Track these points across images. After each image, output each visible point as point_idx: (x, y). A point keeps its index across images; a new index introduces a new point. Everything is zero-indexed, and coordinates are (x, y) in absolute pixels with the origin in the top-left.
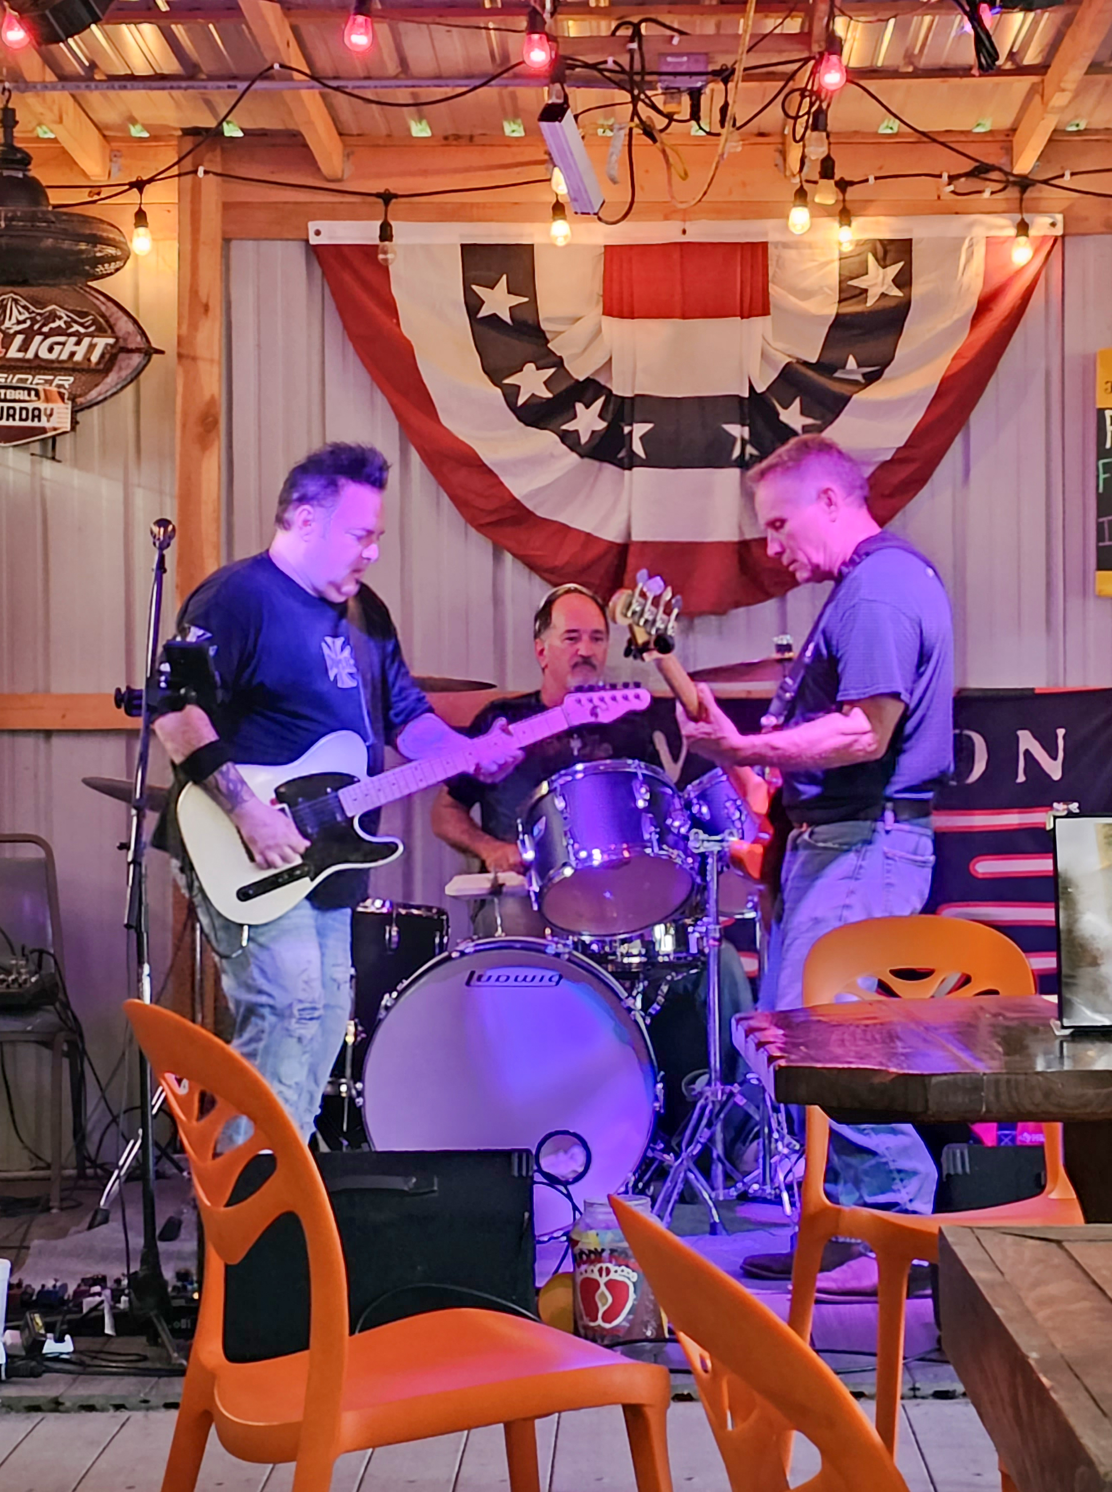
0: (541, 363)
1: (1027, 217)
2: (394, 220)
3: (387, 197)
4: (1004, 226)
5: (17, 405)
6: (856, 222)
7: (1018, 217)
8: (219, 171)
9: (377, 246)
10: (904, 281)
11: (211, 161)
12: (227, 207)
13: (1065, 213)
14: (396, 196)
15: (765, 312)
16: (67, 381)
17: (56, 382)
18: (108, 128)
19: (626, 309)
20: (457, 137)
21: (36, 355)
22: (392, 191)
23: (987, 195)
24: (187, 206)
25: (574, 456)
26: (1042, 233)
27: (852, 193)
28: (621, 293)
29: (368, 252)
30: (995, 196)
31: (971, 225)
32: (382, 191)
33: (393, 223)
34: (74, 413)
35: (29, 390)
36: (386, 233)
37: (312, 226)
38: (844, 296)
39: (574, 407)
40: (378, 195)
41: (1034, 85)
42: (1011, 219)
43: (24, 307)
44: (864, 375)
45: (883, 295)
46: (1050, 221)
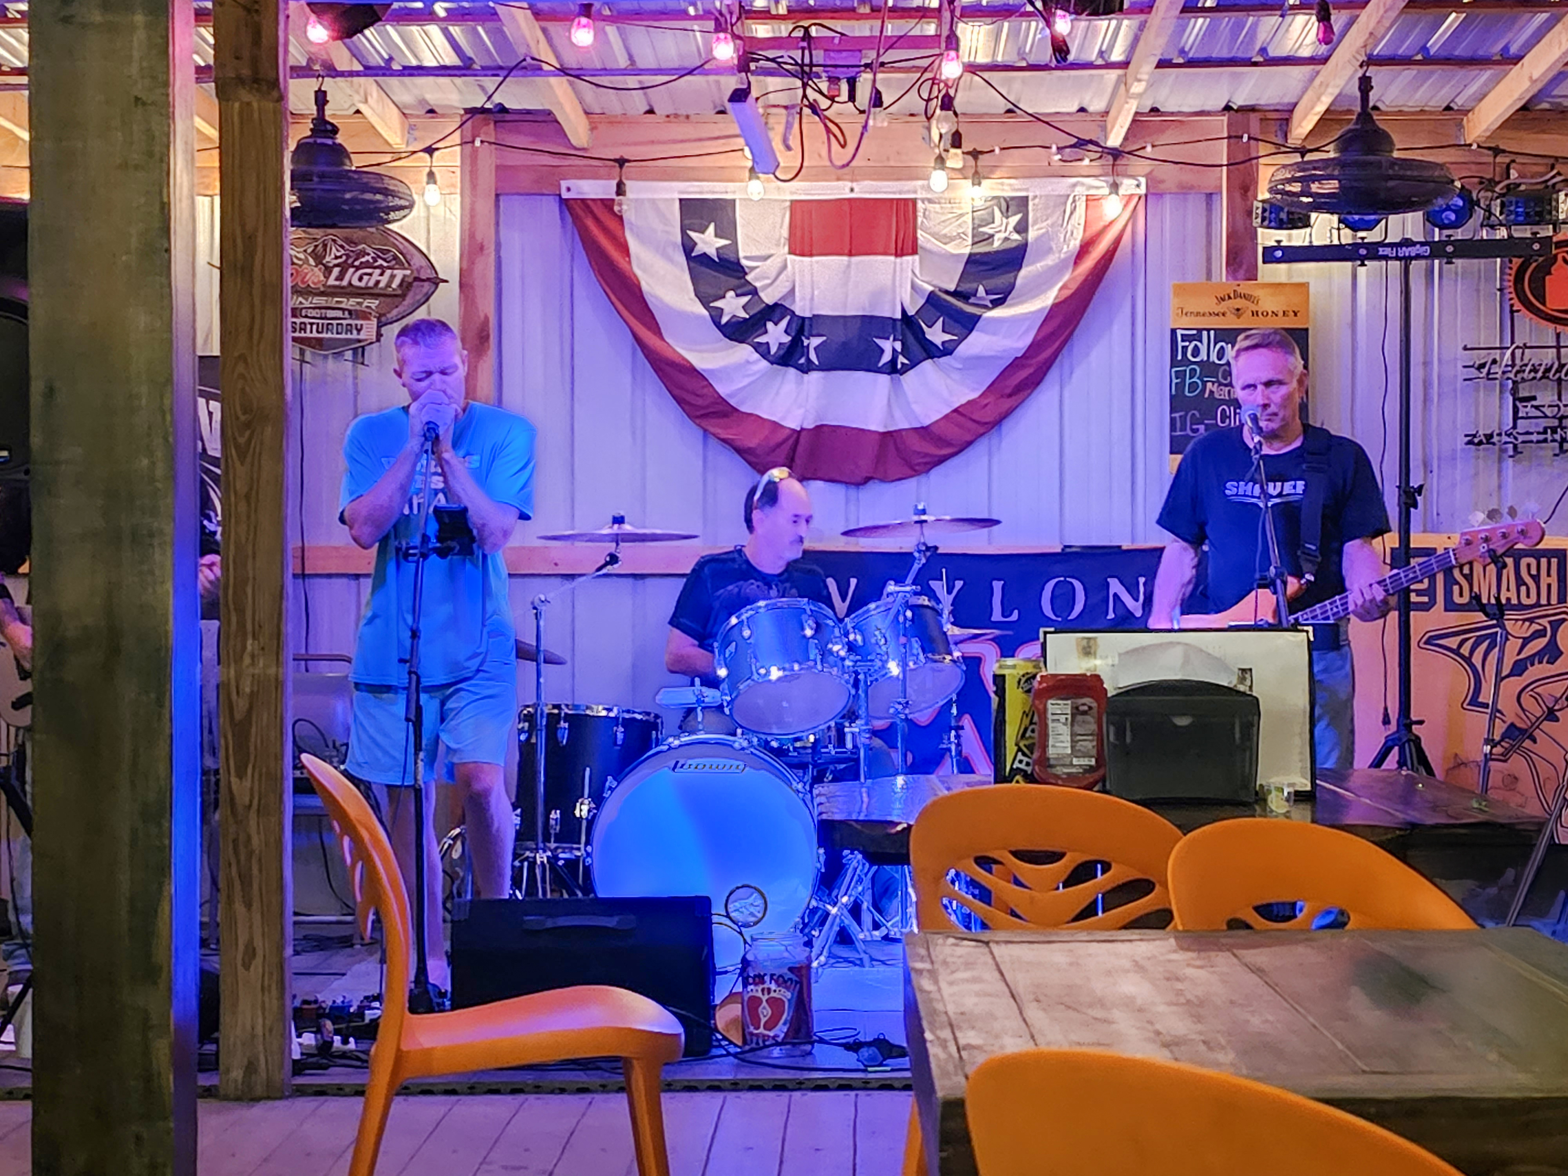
0: (739, 292)
1: (1119, 180)
2: (627, 179)
3: (621, 162)
4: (1101, 187)
5: (335, 322)
6: (985, 183)
7: (1110, 179)
8: (493, 140)
9: (613, 200)
10: (1022, 228)
11: (486, 134)
12: (500, 169)
13: (1148, 176)
14: (628, 161)
15: (914, 252)
16: (374, 303)
17: (365, 304)
18: (406, 107)
19: (807, 249)
20: (676, 116)
21: (350, 284)
22: (626, 157)
23: (1086, 162)
24: (468, 168)
25: (764, 363)
26: (1129, 192)
27: (983, 160)
28: (803, 237)
29: (607, 204)
30: (1093, 163)
31: (1074, 185)
32: (618, 157)
33: (625, 181)
34: (379, 327)
35: (343, 310)
36: (620, 190)
37: (564, 184)
38: (976, 240)
39: (765, 325)
40: (615, 160)
41: (1119, 77)
42: (1106, 182)
43: (342, 247)
44: (992, 301)
45: (1006, 239)
46: (1136, 182)
